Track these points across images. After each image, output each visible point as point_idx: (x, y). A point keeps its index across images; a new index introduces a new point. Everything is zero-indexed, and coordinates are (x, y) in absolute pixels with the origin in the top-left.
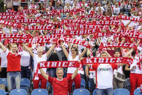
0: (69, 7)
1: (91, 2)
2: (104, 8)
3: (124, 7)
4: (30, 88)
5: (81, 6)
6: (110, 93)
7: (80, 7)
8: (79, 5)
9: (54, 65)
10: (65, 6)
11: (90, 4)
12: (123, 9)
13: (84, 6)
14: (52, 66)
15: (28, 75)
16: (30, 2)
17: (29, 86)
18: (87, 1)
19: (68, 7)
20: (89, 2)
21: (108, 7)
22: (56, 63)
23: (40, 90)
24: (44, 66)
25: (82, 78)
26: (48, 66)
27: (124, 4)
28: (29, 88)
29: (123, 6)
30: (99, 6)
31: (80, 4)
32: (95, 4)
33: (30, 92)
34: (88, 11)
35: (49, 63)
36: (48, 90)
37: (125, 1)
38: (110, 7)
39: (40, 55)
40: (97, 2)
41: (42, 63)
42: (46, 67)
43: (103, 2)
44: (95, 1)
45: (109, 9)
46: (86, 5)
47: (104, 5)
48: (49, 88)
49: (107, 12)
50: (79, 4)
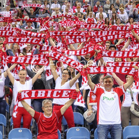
0: (58, 13)
1: (88, 6)
2: (107, 14)
3: (134, 12)
4: (7, 127)
5: (74, 11)
6: (117, 132)
7: (74, 13)
8: (73, 11)
9: (41, 95)
10: (52, 12)
11: (86, 8)
12: (134, 15)
13: (79, 12)
14: (39, 96)
15: (2, 109)
16: (4, 7)
17: (6, 125)
18: (83, 5)
19: (56, 13)
20: (86, 7)
21: (113, 13)
22: (44, 92)
23: (20, 131)
24: (27, 96)
25: (79, 112)
26: (33, 95)
27: (135, 8)
28: (5, 128)
29: (133, 10)
30: (101, 12)
31: (74, 9)
32: (94, 9)
33: (7, 133)
34: (85, 18)
35: (34, 92)
36: (31, 129)
37: (136, 5)
38: (115, 13)
39: (22, 81)
40: (96, 6)
41: (25, 92)
42: (30, 98)
43: (105, 5)
44: (94, 5)
45: (114, 15)
46: (82, 10)
47: (107, 9)
48: (33, 127)
49: (111, 20)
50: (72, 9)
